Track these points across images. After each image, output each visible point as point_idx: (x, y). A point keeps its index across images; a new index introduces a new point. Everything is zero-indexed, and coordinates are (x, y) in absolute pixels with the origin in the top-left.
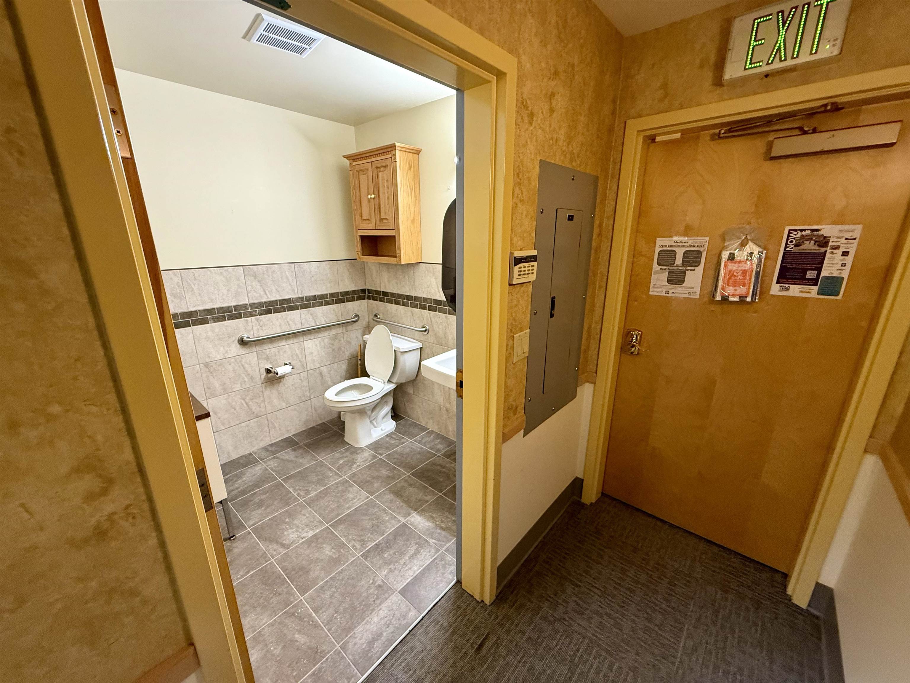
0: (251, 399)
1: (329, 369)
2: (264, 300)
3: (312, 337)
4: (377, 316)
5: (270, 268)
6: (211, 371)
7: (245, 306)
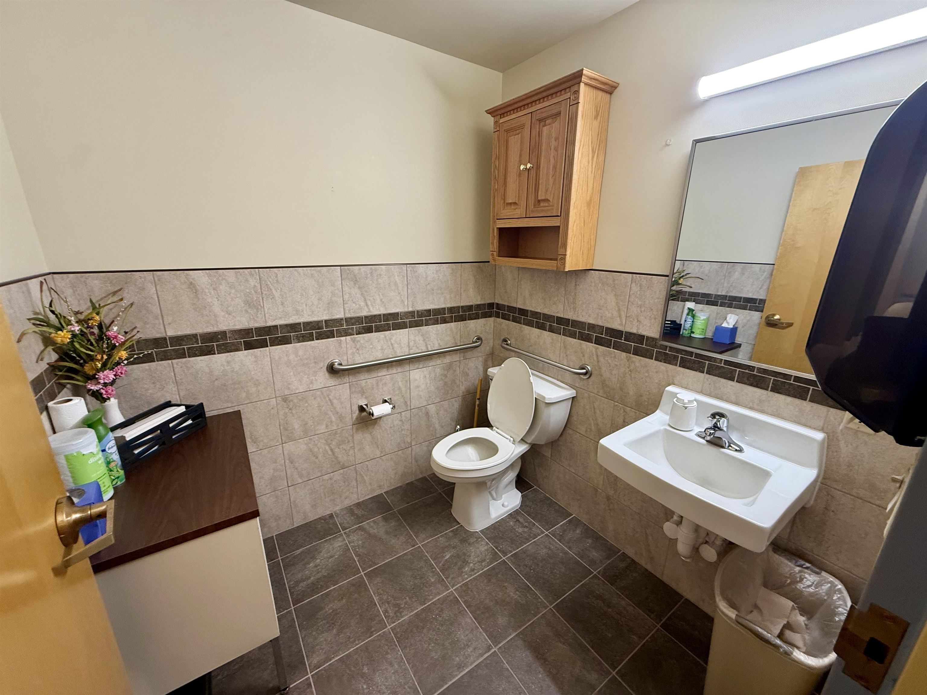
0: (338, 445)
1: (438, 408)
2: (364, 313)
3: (421, 366)
4: (506, 341)
5: (376, 270)
6: (291, 406)
7: (338, 322)
